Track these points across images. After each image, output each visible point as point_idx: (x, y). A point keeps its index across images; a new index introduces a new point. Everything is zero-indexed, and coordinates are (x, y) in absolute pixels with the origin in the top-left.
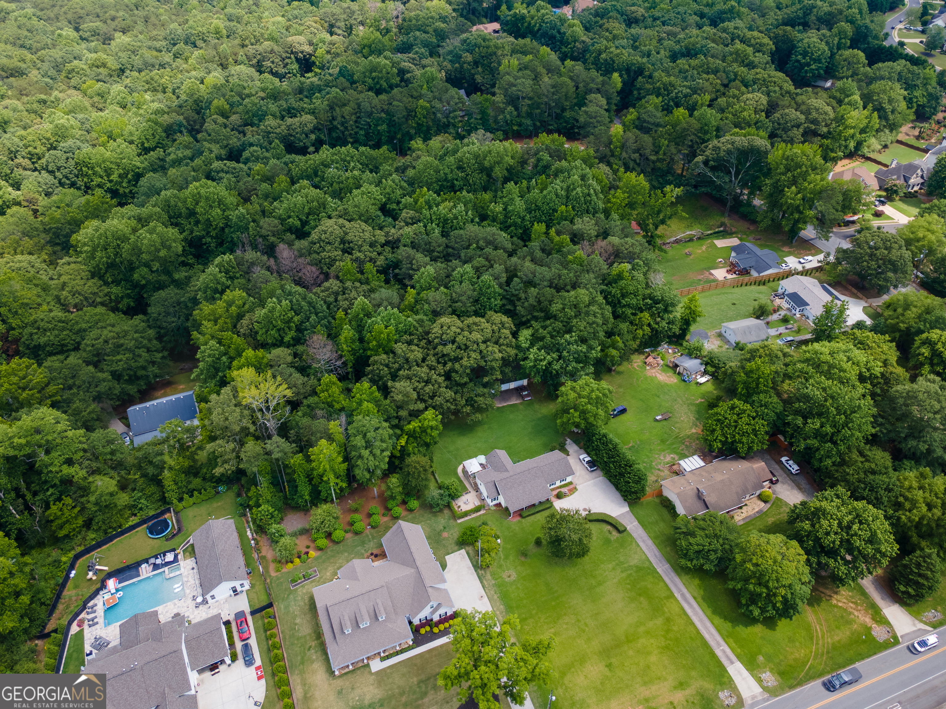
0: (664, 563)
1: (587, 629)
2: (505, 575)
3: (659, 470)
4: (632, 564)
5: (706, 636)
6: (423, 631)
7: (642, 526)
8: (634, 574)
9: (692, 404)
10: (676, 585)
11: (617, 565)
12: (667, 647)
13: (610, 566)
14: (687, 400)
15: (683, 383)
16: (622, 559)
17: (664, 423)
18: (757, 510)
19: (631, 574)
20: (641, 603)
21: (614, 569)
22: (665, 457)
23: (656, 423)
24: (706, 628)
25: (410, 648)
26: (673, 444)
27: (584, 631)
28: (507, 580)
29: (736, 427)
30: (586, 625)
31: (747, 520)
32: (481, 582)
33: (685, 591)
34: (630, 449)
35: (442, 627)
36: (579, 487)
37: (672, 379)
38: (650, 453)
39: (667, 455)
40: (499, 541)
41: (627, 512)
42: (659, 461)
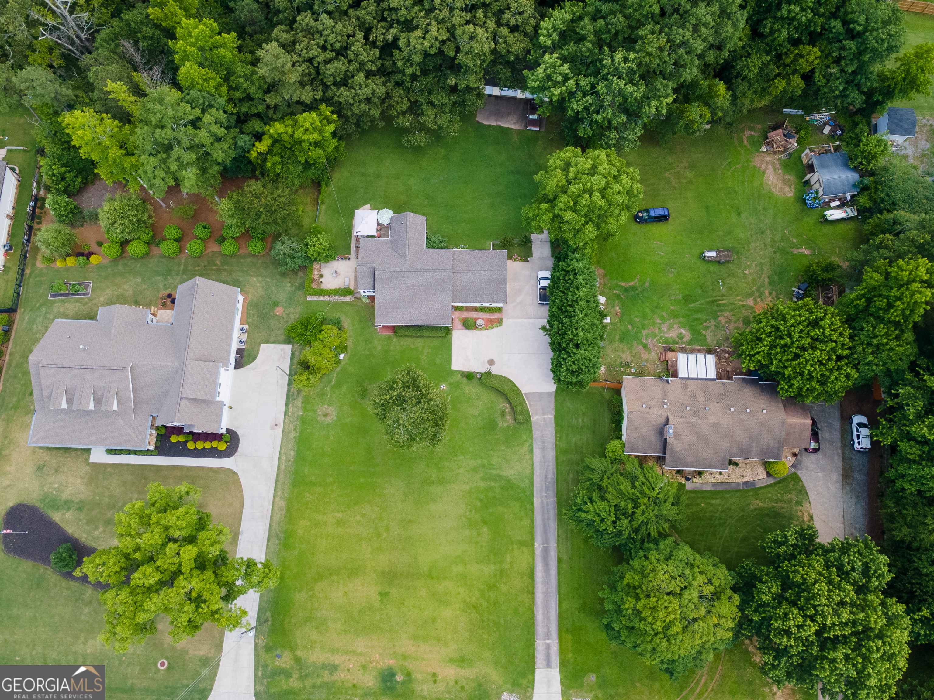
0: (551, 493)
1: (385, 535)
2: (321, 409)
3: (645, 346)
4: (503, 474)
5: (540, 617)
6: (174, 439)
7: (557, 425)
8: (497, 491)
9: (784, 252)
10: (545, 532)
11: (483, 466)
12: (475, 607)
13: (472, 463)
14: (782, 240)
15: (798, 206)
16: (495, 461)
17: (713, 268)
18: (747, 479)
19: (492, 488)
20: (479, 534)
21: (474, 469)
22: (669, 329)
23: (699, 263)
24: (547, 607)
25: (147, 453)
26: (699, 310)
27: (379, 535)
28: (321, 418)
29: (797, 356)
30: (387, 529)
31: (720, 488)
32: (287, 405)
33: (553, 545)
34: (626, 290)
35: (200, 445)
36: (506, 322)
37: (787, 189)
38: (652, 311)
39: (676, 327)
40: (342, 356)
41: (549, 393)
42: (657, 331)
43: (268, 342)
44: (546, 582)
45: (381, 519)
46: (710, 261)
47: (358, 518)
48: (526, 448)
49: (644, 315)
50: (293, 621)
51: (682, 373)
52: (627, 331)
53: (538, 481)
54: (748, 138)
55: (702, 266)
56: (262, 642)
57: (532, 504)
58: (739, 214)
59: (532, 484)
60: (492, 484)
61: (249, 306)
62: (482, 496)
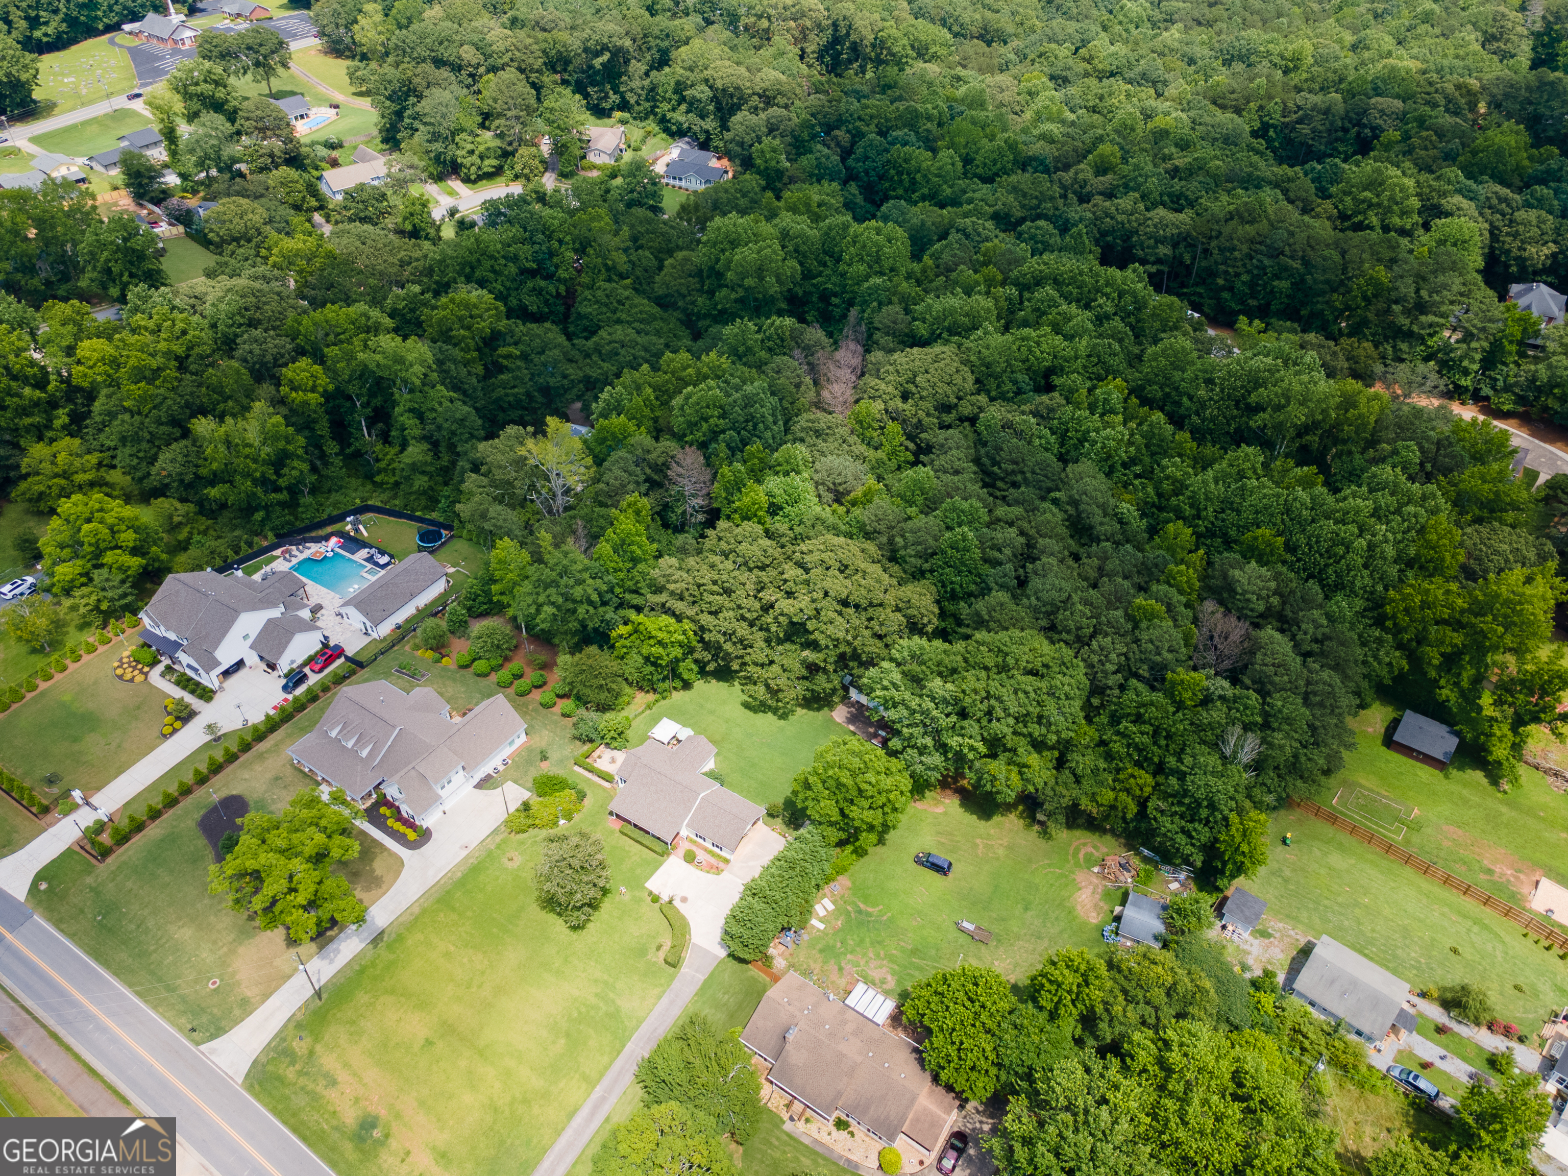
0: (648, 1048)
1: (474, 990)
2: (511, 854)
4: (618, 1001)
6: (384, 811)
7: (702, 988)
8: (601, 1013)
10: (616, 1081)
11: (606, 983)
12: (496, 1109)
13: (598, 975)
15: (1097, 935)
16: (620, 985)
17: (963, 939)
18: (853, 1157)
19: (598, 1008)
20: (554, 1042)
21: (596, 982)
22: (876, 968)
23: (951, 927)
26: (920, 968)
27: (469, 987)
28: (504, 860)
30: (480, 986)
32: (489, 835)
33: (614, 1098)
34: (860, 912)
35: (398, 826)
36: (725, 875)
37: (1094, 914)
38: (872, 943)
39: (884, 970)
40: (562, 822)
41: (716, 956)
42: (862, 963)
43: (515, 782)
45: (483, 973)
46: (962, 930)
47: (465, 960)
48: (657, 991)
49: (862, 941)
50: (339, 1015)
51: (850, 1001)
52: (834, 946)
53: (644, 1028)
54: (1086, 854)
55: (954, 933)
56: (299, 1017)
57: (624, 1046)
58: (1026, 909)
59: (637, 1027)
60: (601, 1004)
61: (527, 749)
62: (583, 1010)
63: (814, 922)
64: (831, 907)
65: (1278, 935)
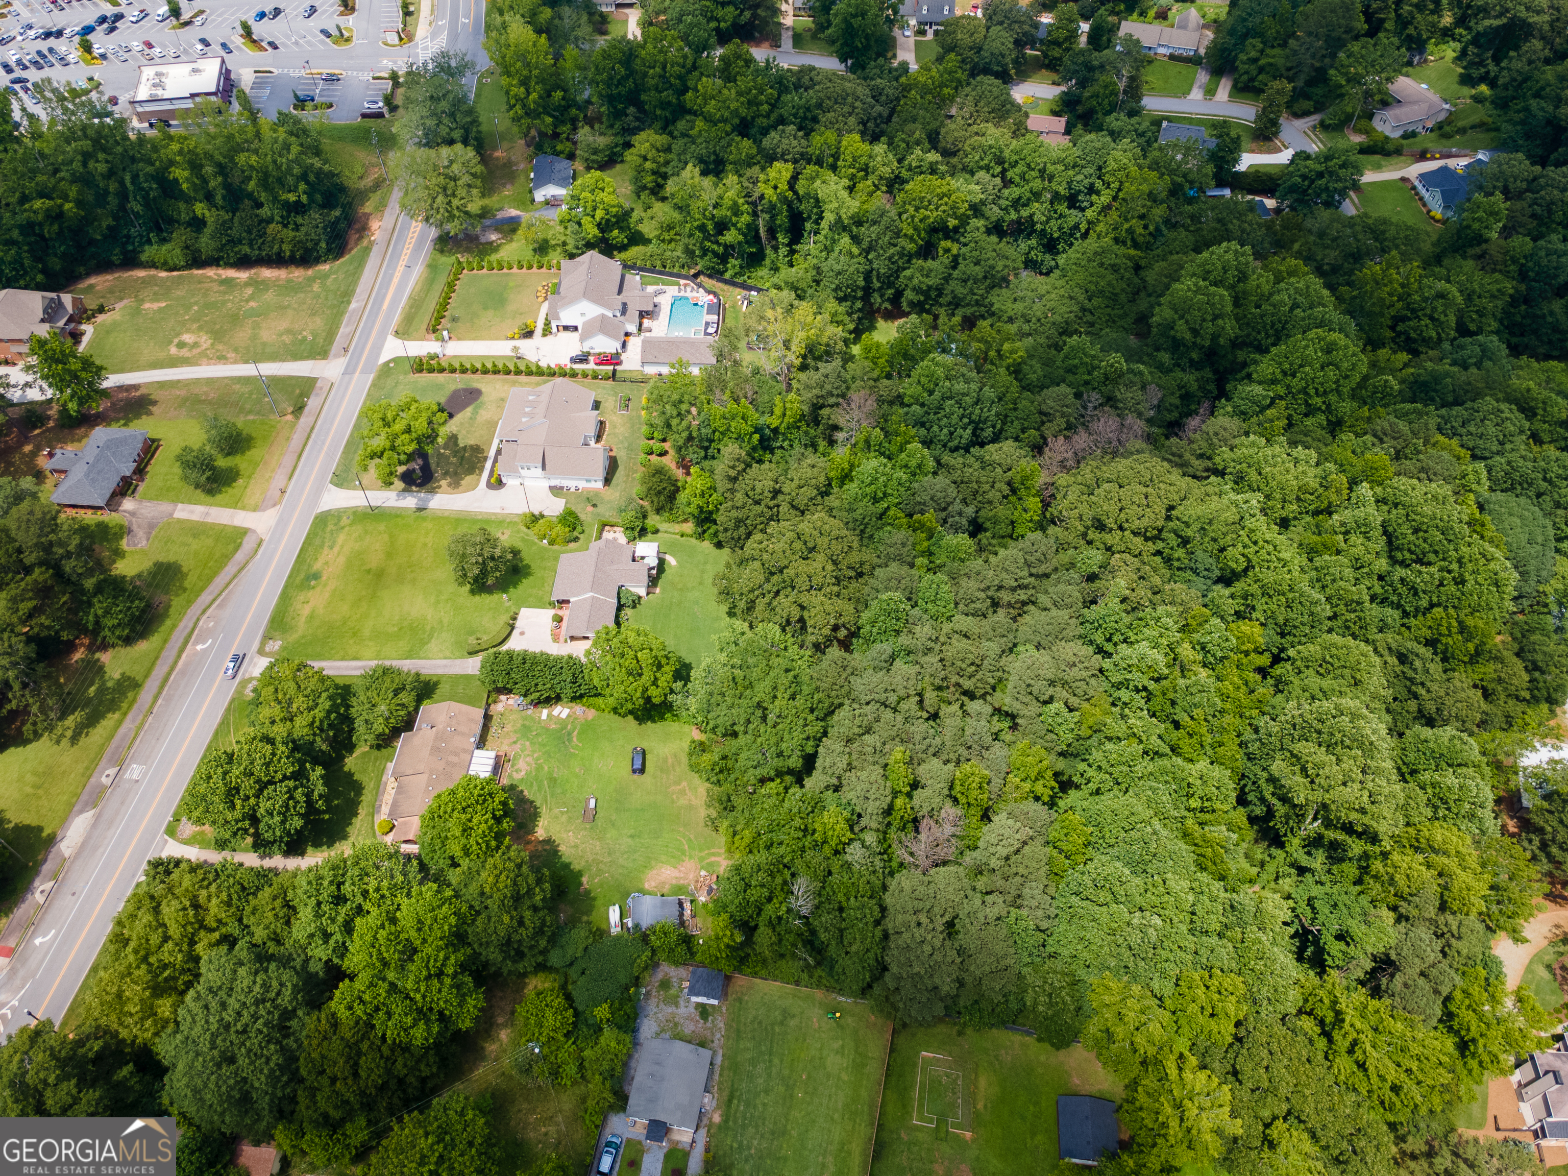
4: (433, 640)
8: (422, 635)
9: (586, 869)
11: (442, 627)
12: (343, 624)
13: (446, 619)
14: (599, 870)
16: (445, 634)
19: (424, 632)
20: (393, 625)
21: (441, 621)
23: (585, 793)
34: (569, 734)
36: (555, 645)
38: (546, 752)
40: (545, 541)
43: (566, 502)
44: (347, 668)
46: (587, 802)
48: (448, 654)
49: (544, 745)
50: (369, 526)
51: (477, 753)
52: (531, 732)
53: (423, 662)
58: (632, 836)
59: (421, 658)
60: (427, 632)
61: (595, 493)
62: (420, 626)
63: (545, 712)
64: (564, 715)
65: (709, 1024)
